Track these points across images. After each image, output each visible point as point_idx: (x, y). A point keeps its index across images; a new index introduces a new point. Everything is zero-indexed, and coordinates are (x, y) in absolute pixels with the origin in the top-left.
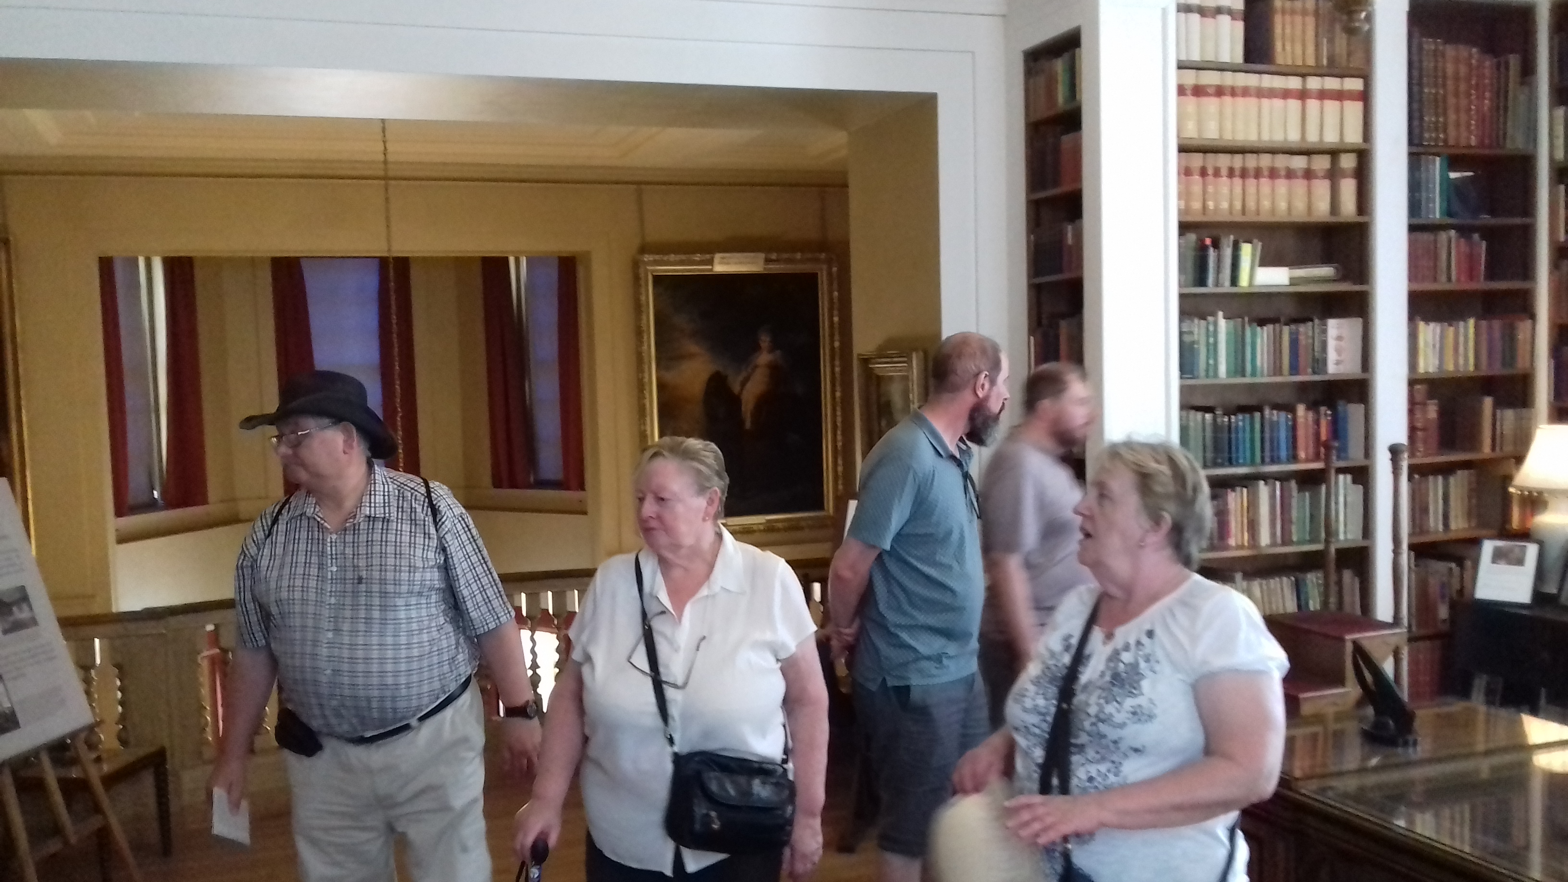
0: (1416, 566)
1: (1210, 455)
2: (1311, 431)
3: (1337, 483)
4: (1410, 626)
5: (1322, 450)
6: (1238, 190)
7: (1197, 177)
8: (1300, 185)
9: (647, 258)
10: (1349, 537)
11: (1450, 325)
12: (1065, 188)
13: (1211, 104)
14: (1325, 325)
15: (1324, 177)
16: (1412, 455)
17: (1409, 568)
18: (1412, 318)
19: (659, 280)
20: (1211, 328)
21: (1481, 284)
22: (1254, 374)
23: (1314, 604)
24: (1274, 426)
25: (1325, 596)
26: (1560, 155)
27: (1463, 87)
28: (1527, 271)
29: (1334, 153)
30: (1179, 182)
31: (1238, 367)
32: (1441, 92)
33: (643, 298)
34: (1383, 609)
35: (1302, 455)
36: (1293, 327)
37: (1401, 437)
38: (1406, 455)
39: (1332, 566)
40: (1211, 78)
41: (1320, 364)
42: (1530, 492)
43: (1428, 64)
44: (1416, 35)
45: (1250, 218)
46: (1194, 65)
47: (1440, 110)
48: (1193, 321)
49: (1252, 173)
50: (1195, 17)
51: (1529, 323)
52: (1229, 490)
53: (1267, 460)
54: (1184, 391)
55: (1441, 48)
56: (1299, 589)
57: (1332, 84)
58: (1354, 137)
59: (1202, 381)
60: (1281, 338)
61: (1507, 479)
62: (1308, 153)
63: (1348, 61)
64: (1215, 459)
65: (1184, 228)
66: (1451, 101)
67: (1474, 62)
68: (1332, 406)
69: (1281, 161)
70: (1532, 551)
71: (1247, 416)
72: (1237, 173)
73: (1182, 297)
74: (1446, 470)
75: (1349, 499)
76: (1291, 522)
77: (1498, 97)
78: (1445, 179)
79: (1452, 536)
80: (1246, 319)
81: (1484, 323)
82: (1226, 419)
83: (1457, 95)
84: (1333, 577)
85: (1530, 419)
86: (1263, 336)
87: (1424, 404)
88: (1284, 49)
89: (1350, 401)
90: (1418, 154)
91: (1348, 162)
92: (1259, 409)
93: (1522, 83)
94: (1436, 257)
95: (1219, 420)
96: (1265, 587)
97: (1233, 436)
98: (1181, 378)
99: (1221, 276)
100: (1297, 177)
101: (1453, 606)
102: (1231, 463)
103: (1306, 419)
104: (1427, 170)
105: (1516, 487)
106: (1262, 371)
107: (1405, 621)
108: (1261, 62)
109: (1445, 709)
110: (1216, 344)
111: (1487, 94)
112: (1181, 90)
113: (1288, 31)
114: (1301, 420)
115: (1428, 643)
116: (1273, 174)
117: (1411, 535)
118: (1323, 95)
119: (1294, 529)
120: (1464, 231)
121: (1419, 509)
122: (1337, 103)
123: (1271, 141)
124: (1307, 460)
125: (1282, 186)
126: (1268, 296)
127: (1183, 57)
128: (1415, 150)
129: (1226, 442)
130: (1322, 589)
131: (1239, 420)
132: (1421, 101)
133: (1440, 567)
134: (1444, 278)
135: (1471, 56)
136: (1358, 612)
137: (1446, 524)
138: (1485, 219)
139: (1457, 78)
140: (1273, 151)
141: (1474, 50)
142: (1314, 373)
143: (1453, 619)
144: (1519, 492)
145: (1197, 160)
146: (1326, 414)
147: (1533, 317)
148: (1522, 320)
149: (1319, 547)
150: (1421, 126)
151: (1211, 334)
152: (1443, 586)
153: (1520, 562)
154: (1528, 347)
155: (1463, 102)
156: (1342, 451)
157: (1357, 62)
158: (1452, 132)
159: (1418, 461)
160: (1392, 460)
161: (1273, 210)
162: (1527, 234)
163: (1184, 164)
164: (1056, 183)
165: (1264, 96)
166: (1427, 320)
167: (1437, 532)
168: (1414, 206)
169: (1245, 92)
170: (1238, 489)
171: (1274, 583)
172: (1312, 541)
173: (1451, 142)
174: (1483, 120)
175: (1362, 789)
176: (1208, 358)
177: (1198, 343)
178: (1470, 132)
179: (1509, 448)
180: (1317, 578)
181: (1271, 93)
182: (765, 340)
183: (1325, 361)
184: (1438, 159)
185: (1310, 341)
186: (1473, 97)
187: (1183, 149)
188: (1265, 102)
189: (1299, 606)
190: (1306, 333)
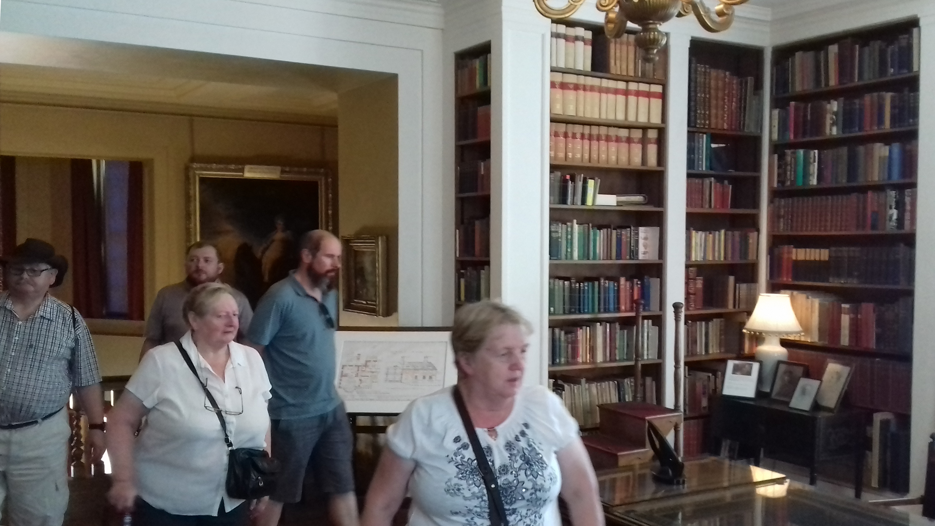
0: (689, 375)
1: (567, 307)
2: (628, 294)
3: (643, 324)
4: (685, 410)
5: (635, 305)
6: (587, 147)
7: (562, 138)
8: (624, 146)
9: (195, 165)
10: (650, 357)
11: (710, 233)
12: (479, 139)
13: (571, 95)
14: (638, 230)
15: (638, 143)
16: (687, 309)
17: (685, 376)
18: (688, 229)
19: (203, 180)
20: (569, 229)
21: (729, 210)
22: (594, 258)
23: (628, 398)
24: (607, 290)
25: (635, 392)
26: (775, 136)
27: (720, 95)
28: (756, 204)
29: (645, 129)
30: (551, 140)
31: (585, 254)
32: (708, 96)
33: (192, 192)
34: (669, 402)
35: (623, 308)
36: (619, 231)
37: (681, 299)
38: (683, 309)
39: (639, 374)
40: (571, 79)
41: (634, 253)
42: (755, 332)
43: (700, 79)
44: (694, 61)
45: (594, 164)
46: (560, 70)
47: (707, 107)
48: (558, 225)
49: (595, 137)
50: (562, 41)
51: (756, 233)
52: (579, 329)
53: (602, 310)
54: (552, 267)
55: (708, 70)
56: (620, 389)
57: (643, 87)
58: (656, 120)
59: (563, 261)
60: (611, 236)
61: (742, 324)
62: (629, 127)
63: (654, 75)
64: (570, 309)
65: (553, 168)
66: (713, 102)
67: (727, 80)
68: (641, 279)
69: (613, 132)
70: (756, 366)
71: (590, 284)
72: (586, 137)
73: (551, 209)
74: (707, 318)
75: (650, 335)
76: (616, 348)
77: (740, 102)
78: (708, 148)
79: (710, 357)
80: (591, 225)
81: (730, 233)
82: (577, 285)
83: (717, 98)
84: (640, 381)
85: (756, 289)
86: (601, 235)
87: (695, 279)
88: (615, 64)
89: (652, 277)
90: (693, 132)
91: (652, 134)
92: (598, 279)
93: (755, 94)
94: (702, 193)
95: (573, 285)
96: (599, 388)
97: (582, 295)
98: (550, 259)
99: (575, 198)
100: (622, 142)
101: (710, 399)
102: (580, 313)
103: (626, 286)
104: (699, 142)
105: (747, 330)
106: (600, 257)
107: (682, 409)
108: (601, 71)
109: (703, 461)
110: (572, 239)
111: (734, 99)
112: (553, 85)
113: (618, 54)
114: (622, 287)
115: (696, 421)
116: (608, 139)
117: (686, 357)
118: (638, 94)
119: (617, 352)
120: (720, 179)
121: (691, 341)
122: (646, 99)
123: (607, 119)
124: (626, 311)
125: (613, 147)
126: (604, 212)
127: (554, 65)
128: (692, 129)
129: (577, 299)
130: (633, 388)
131: (585, 286)
132: (695, 101)
133: (703, 375)
134: (707, 206)
135: (725, 77)
136: (655, 402)
137: (707, 351)
138: (732, 172)
139: (717, 89)
140: (609, 126)
141: (727, 73)
142: (630, 259)
143: (710, 406)
144: (749, 332)
145: (562, 128)
146: (637, 284)
147: (758, 230)
148: (752, 232)
149: (632, 363)
150: (695, 116)
151: (569, 233)
152: (704, 387)
153: (749, 373)
154: (755, 247)
155: (721, 103)
156: (646, 306)
157: (659, 75)
158: (713, 120)
159: (689, 313)
160: (674, 312)
161: (607, 161)
162: (756, 182)
163: (554, 129)
164: (475, 136)
165: (603, 92)
166: (697, 230)
167: (701, 355)
168: (691, 163)
169: (592, 89)
170: (584, 328)
171: (605, 384)
172: (628, 360)
173: (713, 126)
174: (732, 113)
175: (651, 511)
176: (567, 248)
177: (561, 238)
178: (724, 121)
179: (743, 307)
180: (631, 382)
181: (607, 91)
182: (280, 223)
183: (637, 253)
184: (705, 136)
185: (629, 240)
186: (726, 101)
187: (553, 120)
188: (604, 96)
189: (620, 399)
190: (626, 235)
